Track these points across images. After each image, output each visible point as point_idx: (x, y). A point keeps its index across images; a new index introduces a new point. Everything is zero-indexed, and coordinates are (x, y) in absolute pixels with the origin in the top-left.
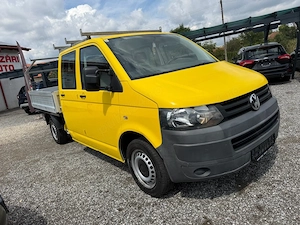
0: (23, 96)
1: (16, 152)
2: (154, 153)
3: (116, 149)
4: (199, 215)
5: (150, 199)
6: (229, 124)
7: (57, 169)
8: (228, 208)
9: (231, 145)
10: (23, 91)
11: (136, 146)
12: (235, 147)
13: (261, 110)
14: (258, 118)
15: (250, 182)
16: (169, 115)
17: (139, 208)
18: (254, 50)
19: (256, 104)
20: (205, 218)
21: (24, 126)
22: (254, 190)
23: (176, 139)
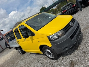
0: (6, 44)
1: (11, 61)
2: (50, 48)
3: (40, 51)
4: (69, 60)
5: (54, 61)
6: (67, 33)
7: (25, 62)
8: (76, 55)
9: (70, 39)
10: (6, 43)
11: (45, 48)
12: (71, 39)
13: (74, 26)
14: (74, 28)
15: (79, 46)
16: (51, 37)
17: (52, 65)
18: (65, 7)
19: (72, 25)
20: (71, 60)
21: (10, 53)
22: (81, 47)
23: (55, 43)
